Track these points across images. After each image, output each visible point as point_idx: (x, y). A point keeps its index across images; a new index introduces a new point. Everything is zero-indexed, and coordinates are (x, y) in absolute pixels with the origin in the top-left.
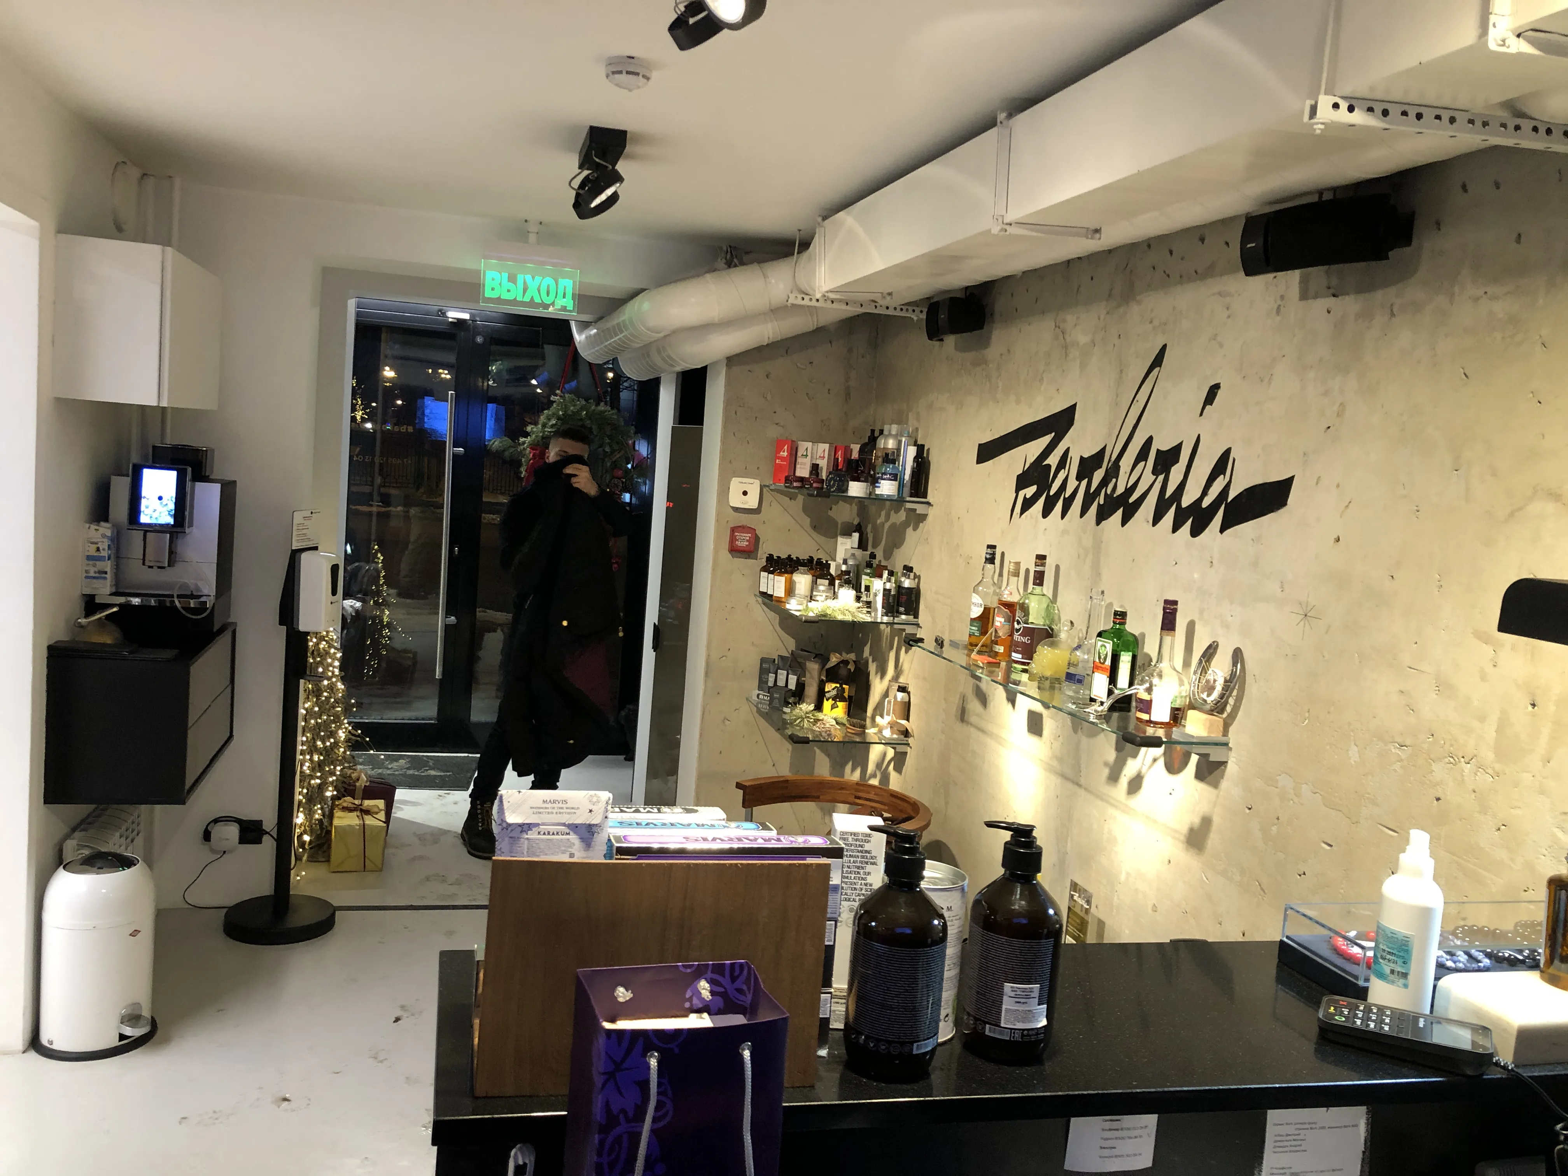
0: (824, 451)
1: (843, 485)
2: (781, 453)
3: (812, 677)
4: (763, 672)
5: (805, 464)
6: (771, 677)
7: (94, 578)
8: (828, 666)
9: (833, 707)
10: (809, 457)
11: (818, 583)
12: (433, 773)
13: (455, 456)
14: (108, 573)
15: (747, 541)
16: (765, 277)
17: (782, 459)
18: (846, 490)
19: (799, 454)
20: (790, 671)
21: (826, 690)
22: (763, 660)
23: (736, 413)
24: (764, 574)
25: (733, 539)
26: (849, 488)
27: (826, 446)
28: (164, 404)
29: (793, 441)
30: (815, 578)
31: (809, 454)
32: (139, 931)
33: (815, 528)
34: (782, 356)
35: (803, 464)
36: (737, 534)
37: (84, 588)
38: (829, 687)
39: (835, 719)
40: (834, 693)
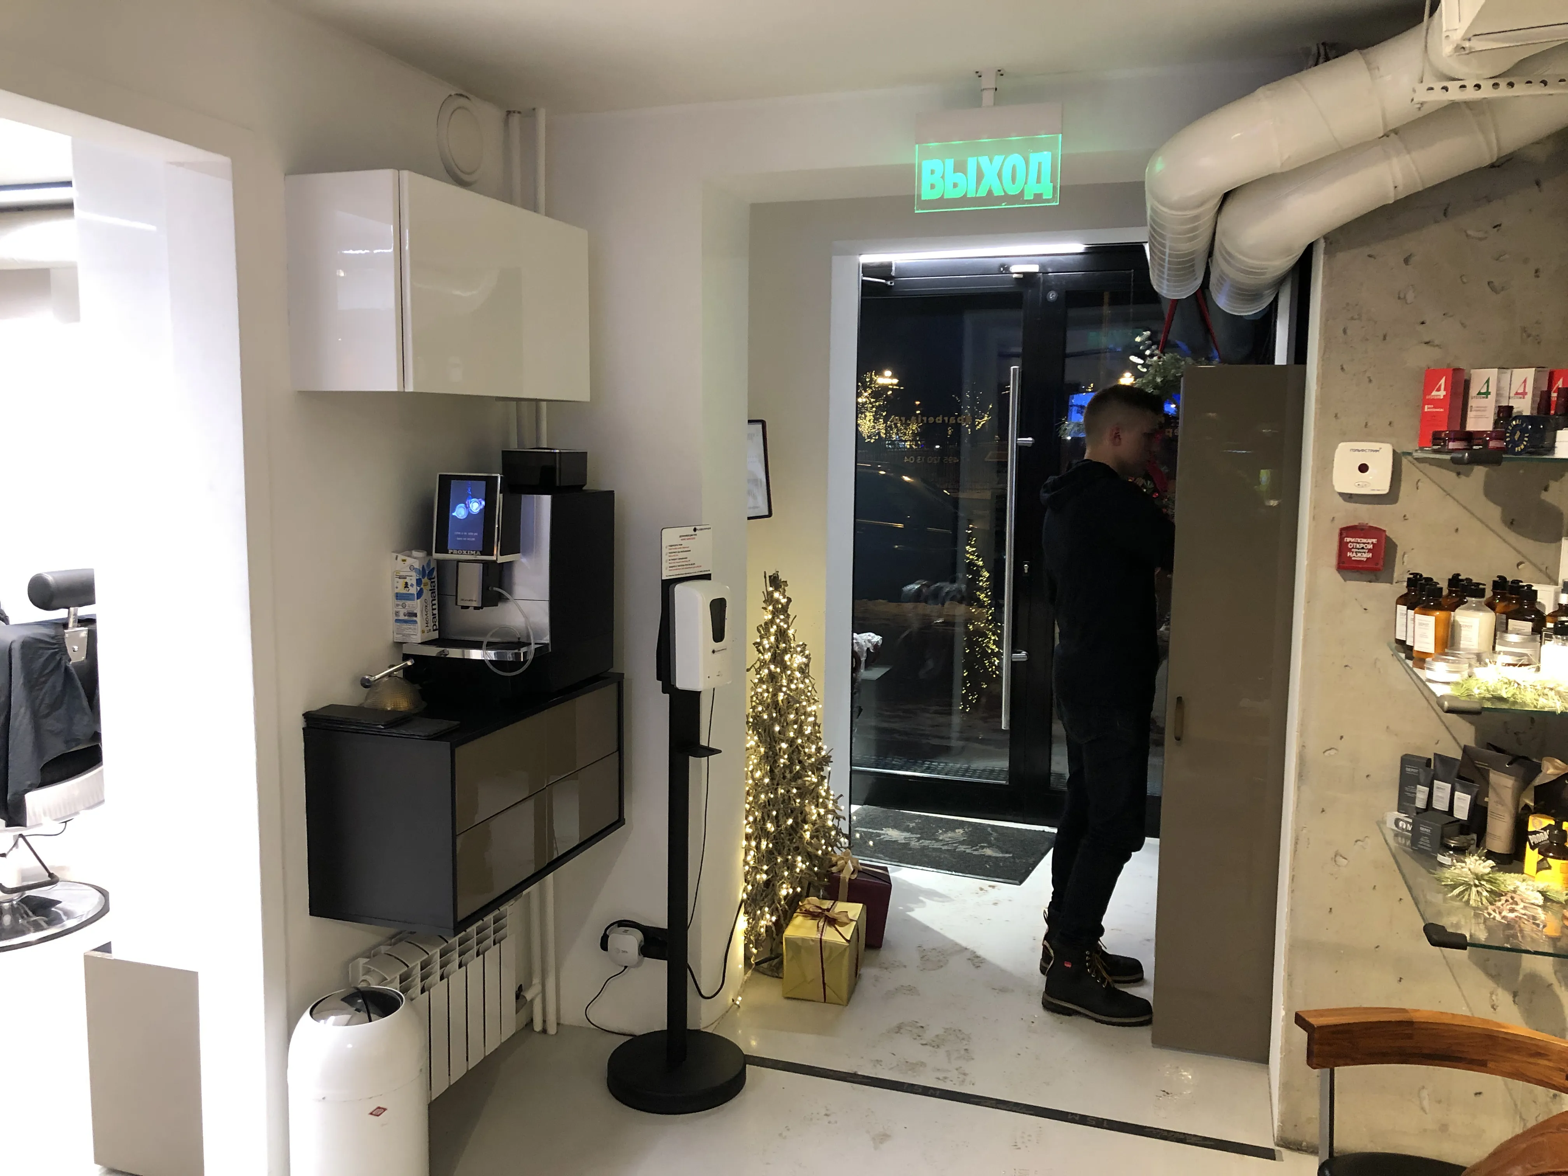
0: (1525, 381)
1: (1543, 439)
2: (1434, 393)
3: (1501, 802)
4: (1406, 783)
5: (1484, 409)
6: (1421, 793)
7: (405, 622)
8: (1539, 781)
9: (1542, 866)
10: (1492, 397)
11: (1510, 628)
12: (988, 852)
13: (1020, 448)
14: (418, 615)
15: (1370, 551)
16: (1370, 67)
17: (1435, 402)
18: (1552, 448)
19: (1473, 392)
20: (1458, 786)
21: (1531, 828)
22: (1406, 760)
23: (1345, 331)
24: (1402, 609)
25: (1343, 548)
26: (1557, 444)
27: (1530, 373)
28: (410, 388)
29: (1457, 371)
30: (1504, 616)
31: (1493, 389)
32: (385, 1110)
33: (1511, 523)
34: (1436, 222)
35: (1479, 409)
36: (1348, 539)
37: (396, 636)
38: (1538, 823)
39: (1543, 893)
40: (1544, 836)
